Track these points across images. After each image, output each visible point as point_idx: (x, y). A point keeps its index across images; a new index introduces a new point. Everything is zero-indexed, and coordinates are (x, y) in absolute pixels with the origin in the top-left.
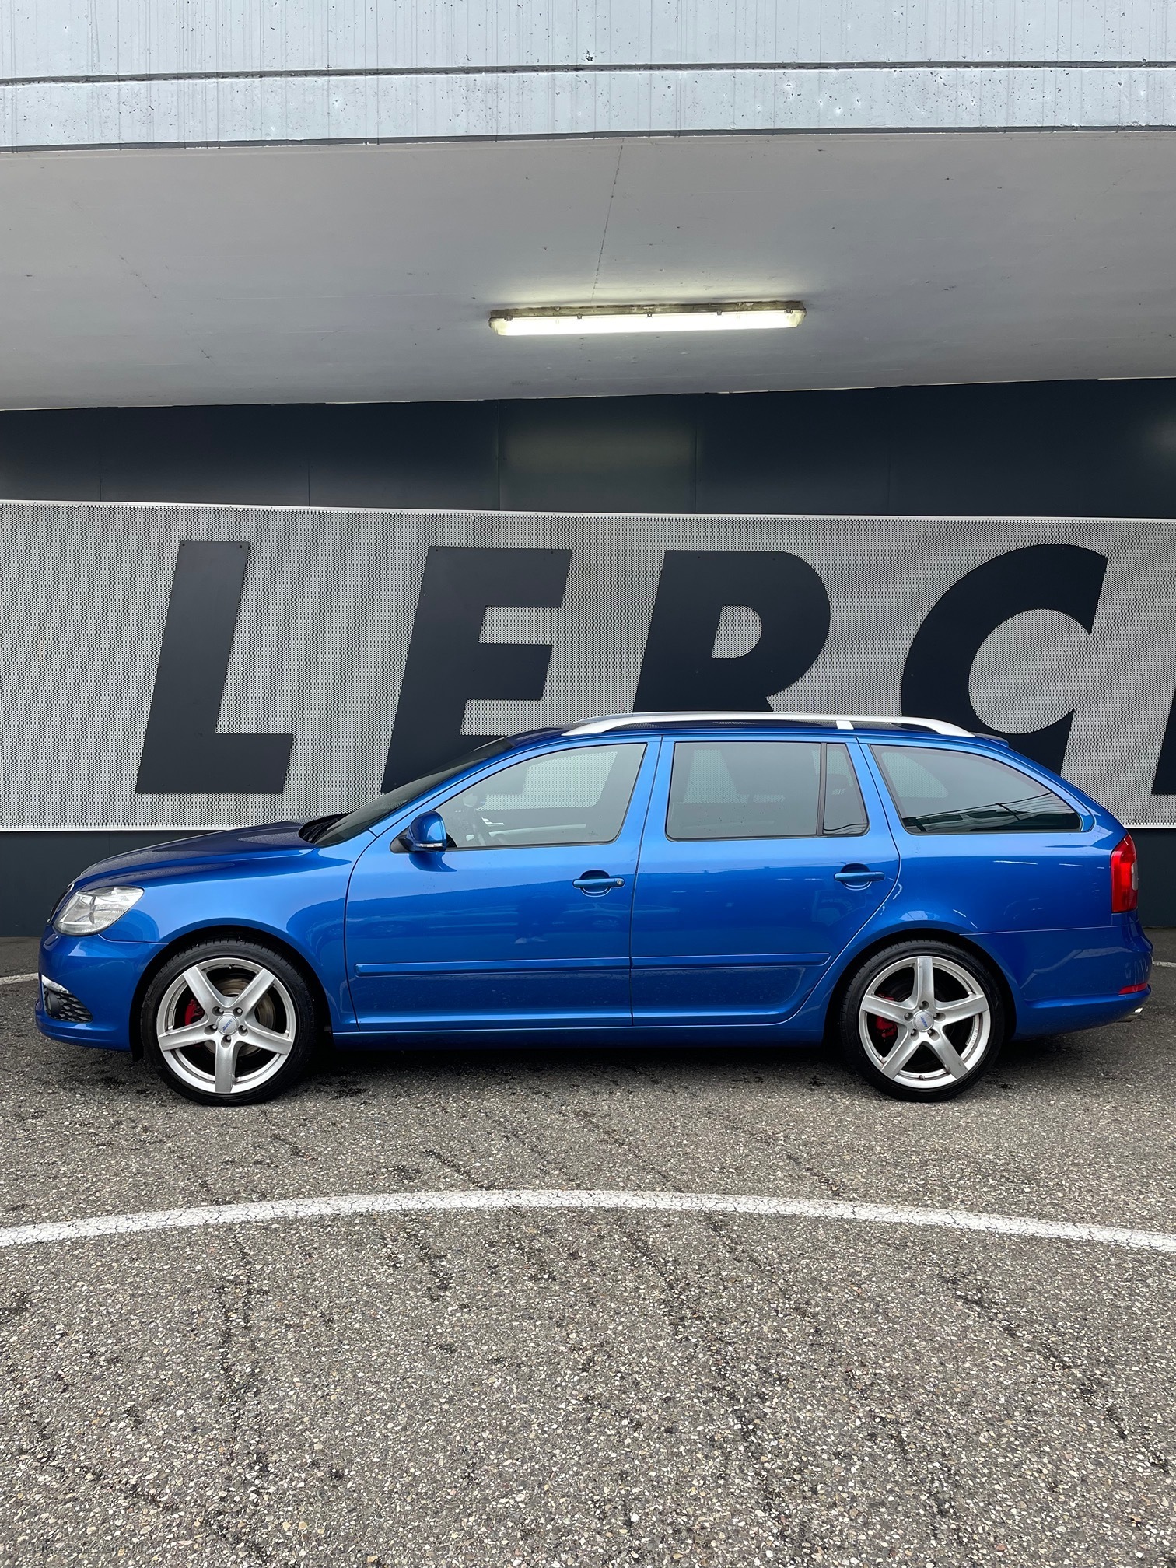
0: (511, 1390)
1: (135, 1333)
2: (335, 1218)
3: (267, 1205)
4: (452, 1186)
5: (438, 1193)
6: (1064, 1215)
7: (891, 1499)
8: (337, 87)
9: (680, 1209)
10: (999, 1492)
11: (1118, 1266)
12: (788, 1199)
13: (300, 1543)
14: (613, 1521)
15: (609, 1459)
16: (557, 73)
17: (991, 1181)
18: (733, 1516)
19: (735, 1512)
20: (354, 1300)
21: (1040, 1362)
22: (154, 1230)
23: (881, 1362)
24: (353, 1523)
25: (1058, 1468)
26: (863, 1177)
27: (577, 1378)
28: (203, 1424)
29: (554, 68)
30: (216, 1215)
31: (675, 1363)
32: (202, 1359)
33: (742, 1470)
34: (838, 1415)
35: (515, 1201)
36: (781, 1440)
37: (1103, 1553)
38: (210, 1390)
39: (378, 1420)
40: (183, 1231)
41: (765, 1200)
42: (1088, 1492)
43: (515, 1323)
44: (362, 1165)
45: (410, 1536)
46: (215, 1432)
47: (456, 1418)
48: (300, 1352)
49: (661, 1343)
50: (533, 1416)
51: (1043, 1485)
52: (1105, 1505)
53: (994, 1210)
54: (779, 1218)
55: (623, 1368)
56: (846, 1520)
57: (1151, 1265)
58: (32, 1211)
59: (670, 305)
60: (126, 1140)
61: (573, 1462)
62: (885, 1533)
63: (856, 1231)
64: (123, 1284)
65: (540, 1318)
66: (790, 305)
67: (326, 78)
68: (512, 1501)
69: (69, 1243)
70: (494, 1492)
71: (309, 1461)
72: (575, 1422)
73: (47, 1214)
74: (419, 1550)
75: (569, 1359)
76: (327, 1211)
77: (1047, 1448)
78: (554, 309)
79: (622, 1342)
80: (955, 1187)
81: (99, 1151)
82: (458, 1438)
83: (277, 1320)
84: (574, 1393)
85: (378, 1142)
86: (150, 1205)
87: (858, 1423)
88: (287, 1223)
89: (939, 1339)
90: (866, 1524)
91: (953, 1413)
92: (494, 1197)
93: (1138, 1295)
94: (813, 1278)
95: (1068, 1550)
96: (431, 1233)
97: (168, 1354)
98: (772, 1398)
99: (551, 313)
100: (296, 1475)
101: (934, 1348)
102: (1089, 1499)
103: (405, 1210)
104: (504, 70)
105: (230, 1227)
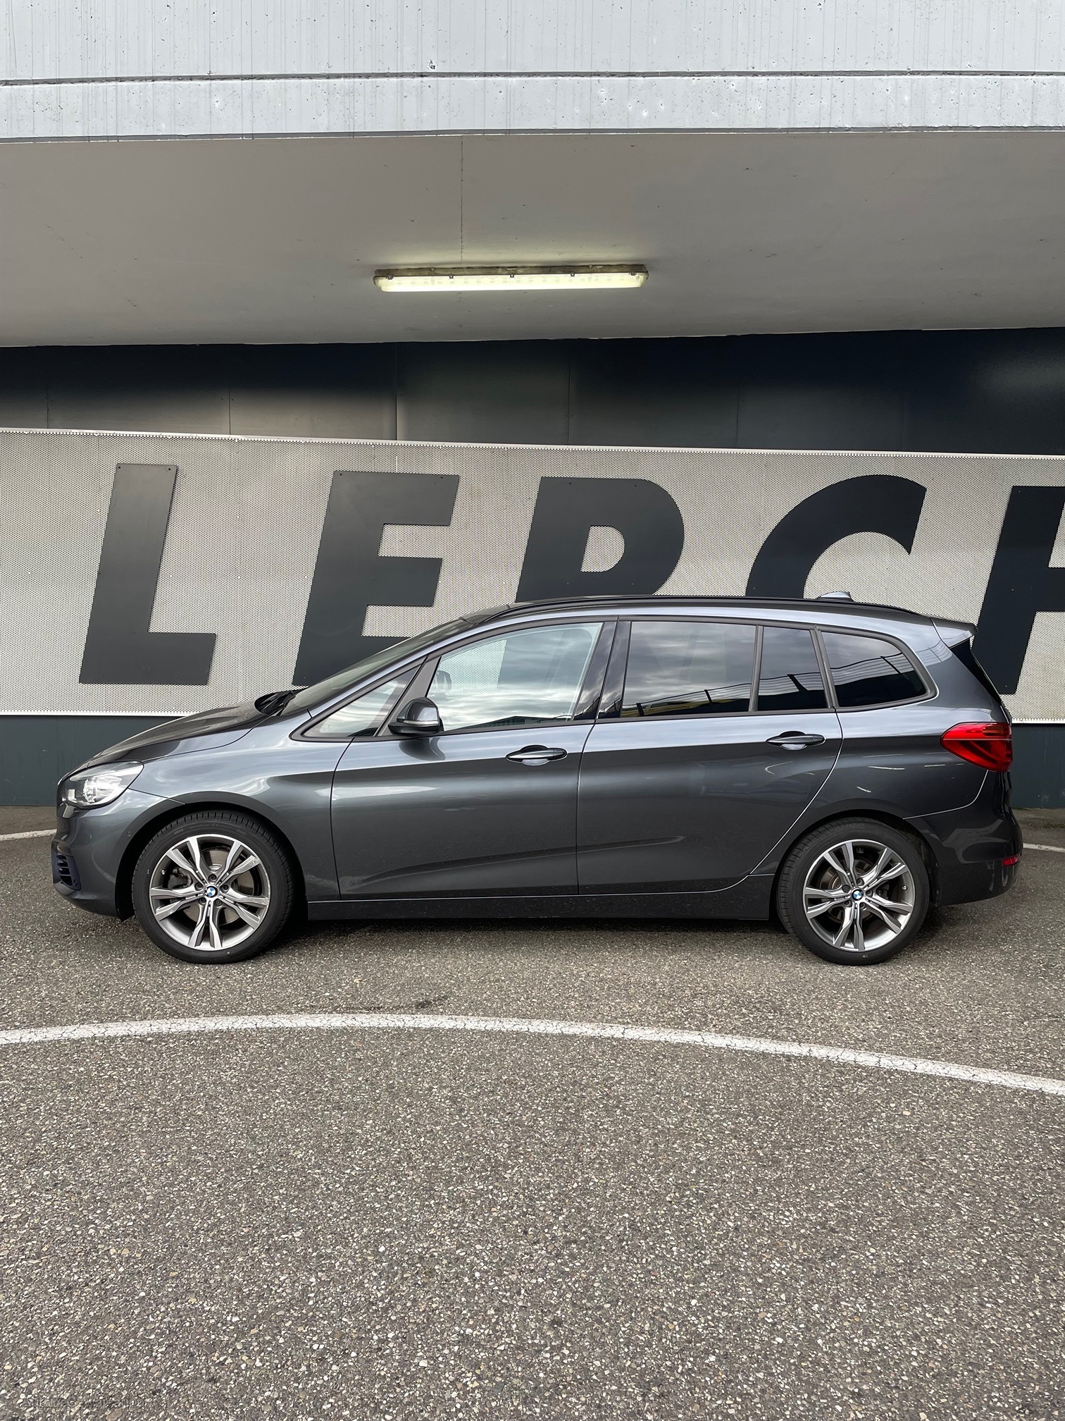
0: (310, 1160)
1: (22, 1116)
2: (199, 1033)
3: (147, 1023)
4: (302, 1010)
5: (289, 1016)
6: (794, 1037)
7: (583, 1238)
8: (217, 89)
9: (483, 1029)
10: (668, 1235)
11: (823, 1075)
12: (573, 1023)
13: (121, 1263)
14: (365, 1251)
15: (374, 1209)
16: (405, 79)
17: (744, 1010)
18: (457, 1248)
19: (460, 1246)
20: (202, 1094)
21: (734, 1145)
22: (51, 1041)
23: (608, 1143)
24: (165, 1250)
25: (720, 1220)
26: (640, 1006)
27: (365, 1152)
28: (63, 1181)
29: (402, 75)
30: (103, 1030)
31: (445, 1142)
32: (71, 1135)
33: (473, 1216)
34: (561, 1180)
35: (350, 1022)
36: (511, 1197)
37: (733, 1279)
38: (73, 1157)
39: (200, 1180)
40: (74, 1041)
41: (555, 1023)
42: (737, 1237)
43: (326, 1113)
44: (232, 993)
45: (206, 1259)
46: (71, 1187)
47: (262, 1179)
48: (150, 1131)
49: (438, 1128)
50: (322, 1179)
51: (703, 1231)
52: (746, 1246)
53: (738, 1032)
54: (563, 1036)
55: (403, 1145)
56: (544, 1252)
57: (850, 1075)
59: (531, 267)
60: (41, 972)
61: (345, 1210)
62: (570, 1261)
63: (621, 1047)
64: (19, 1080)
65: (348, 1108)
66: (634, 268)
67: (208, 82)
68: (290, 1237)
70: (278, 1230)
71: (140, 1208)
72: (355, 1183)
74: (211, 1269)
75: (362, 1138)
76: (194, 1028)
77: (716, 1206)
78: (430, 269)
79: (407, 1127)
80: (712, 1014)
82: (260, 1193)
83: (136, 1108)
84: (359, 1162)
85: (249, 976)
86: (52, 1022)
87: (576, 1185)
88: (159, 1037)
89: (660, 1127)
90: (557, 1256)
91: (652, 1180)
92: (335, 1019)
93: (831, 1097)
94: (575, 1081)
95: (706, 1276)
96: (276, 1046)
97: (45, 1131)
98: (513, 1168)
99: (427, 273)
100: (128, 1217)
101: (653, 1133)
102: (736, 1242)
103: (257, 1028)
104: (360, 76)
105: (112, 1040)
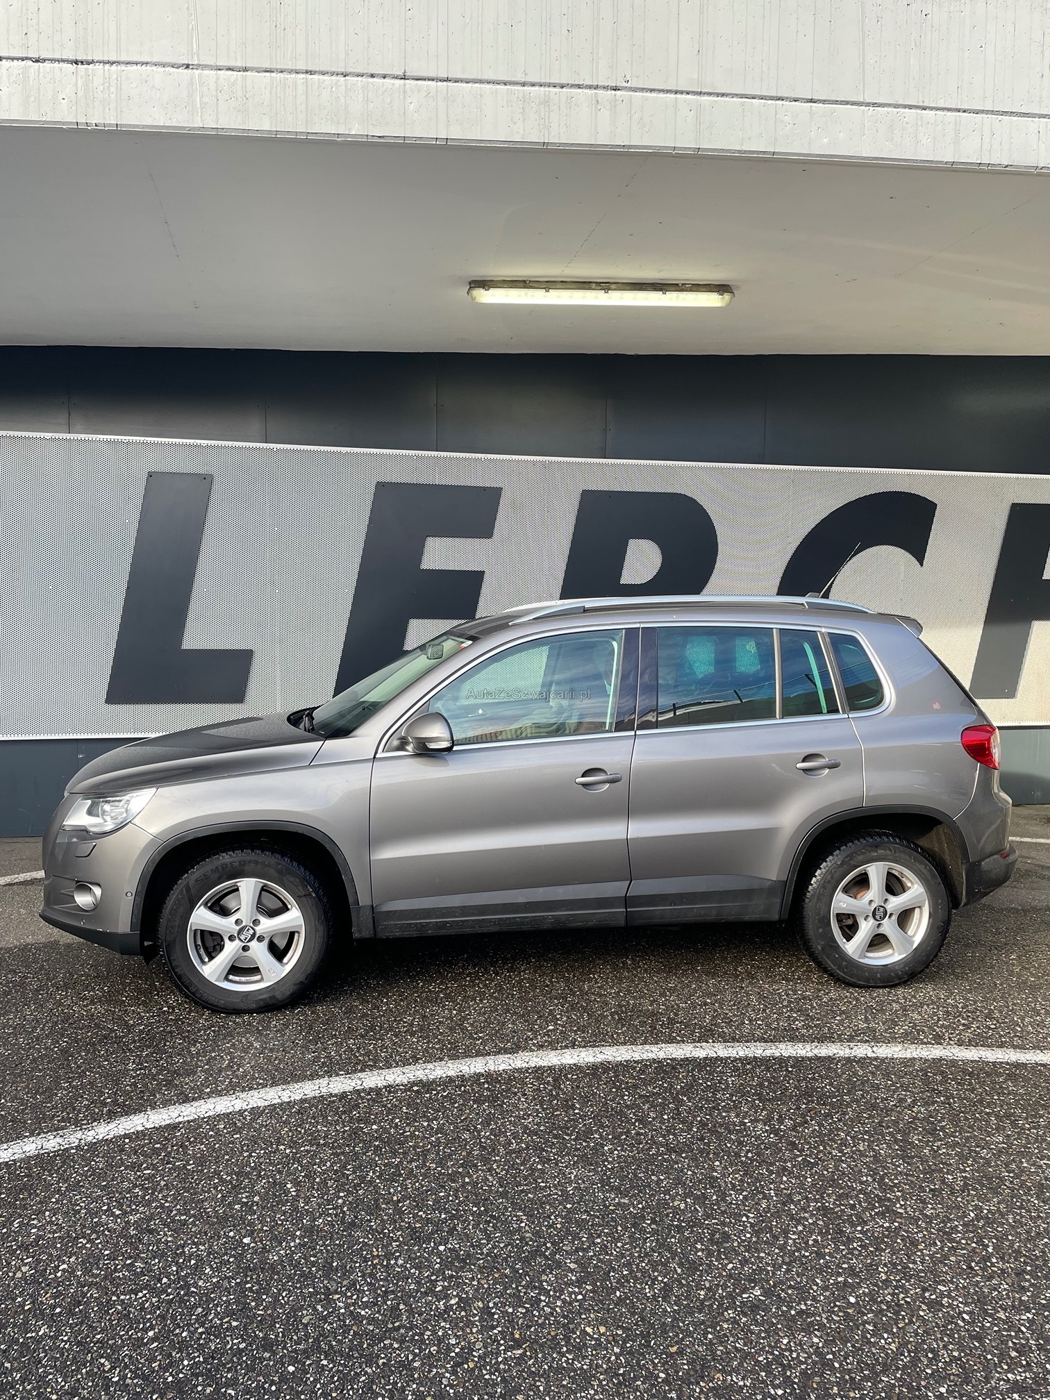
0: (696, 1210)
2: (462, 1078)
3: (398, 1070)
4: (542, 1046)
5: (534, 1053)
6: (1031, 1045)
8: (411, 90)
9: (738, 1056)
12: (817, 1044)
16: (598, 92)
22: (315, 1097)
26: (864, 1023)
27: (741, 1197)
28: (467, 1256)
30: (359, 1082)
32: (430, 1203)
33: (908, 1257)
35: (601, 1057)
36: (925, 1233)
39: (607, 1242)
40: (340, 1097)
41: (800, 1046)
43: (665, 1157)
45: (691, 1329)
46: (481, 1261)
47: (667, 1235)
48: (507, 1191)
49: (789, 1165)
50: (727, 1229)
53: (977, 1044)
54: (820, 1059)
55: (772, 1186)
56: (1006, 1286)
58: (192, 1089)
59: (623, 283)
61: (779, 1262)
63: (885, 1066)
64: (319, 1145)
65: (683, 1152)
66: (722, 288)
68: (752, 1296)
69: (246, 1113)
70: (734, 1290)
71: (574, 1278)
72: (762, 1231)
73: (208, 1090)
74: (706, 1339)
75: (726, 1182)
76: (451, 1073)
78: (524, 281)
79: (758, 1166)
81: (214, 1031)
82: (679, 1251)
84: (746, 1208)
85: (453, 1012)
86: (296, 1077)
87: (972, 1215)
88: (427, 1086)
89: (994, 1147)
90: (1022, 1288)
91: (1038, 1203)
92: (583, 1054)
94: (873, 1106)
96: (551, 1087)
97: (399, 1201)
98: (898, 1201)
99: (522, 284)
100: (570, 1290)
101: (994, 1154)
103: (516, 1069)
104: (554, 85)
105: (378, 1091)
